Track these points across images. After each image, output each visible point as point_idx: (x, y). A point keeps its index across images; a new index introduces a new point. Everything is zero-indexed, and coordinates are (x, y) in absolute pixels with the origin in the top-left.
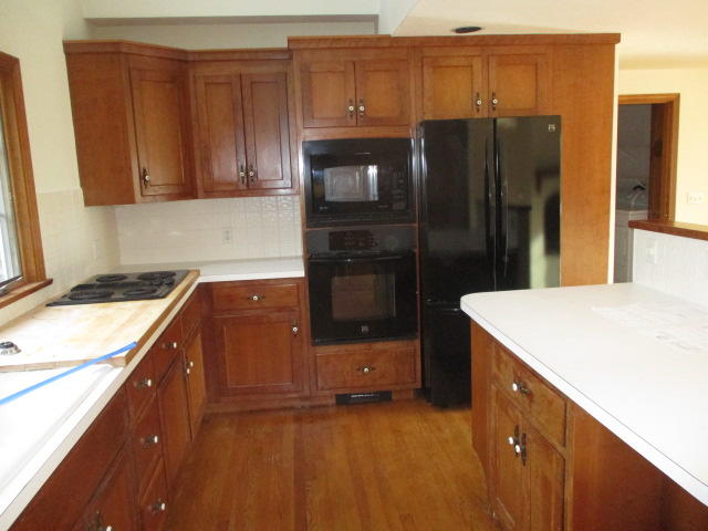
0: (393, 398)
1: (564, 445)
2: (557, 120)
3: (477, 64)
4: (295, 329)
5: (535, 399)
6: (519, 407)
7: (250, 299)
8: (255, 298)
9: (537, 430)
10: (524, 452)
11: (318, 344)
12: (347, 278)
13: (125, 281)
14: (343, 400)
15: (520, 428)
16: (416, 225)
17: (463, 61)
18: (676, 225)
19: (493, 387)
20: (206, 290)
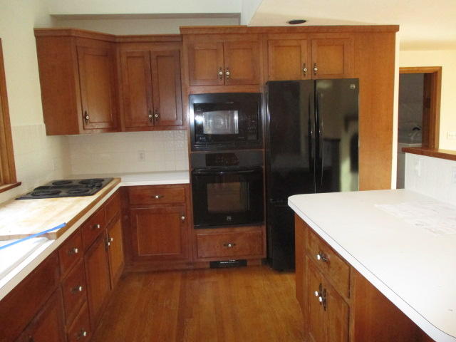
0: (248, 264)
1: (349, 297)
2: (356, 81)
3: (304, 44)
4: (183, 218)
5: (331, 265)
6: (322, 271)
7: (154, 197)
8: (157, 197)
9: (333, 287)
10: (324, 301)
11: (199, 228)
12: (224, 184)
13: (70, 184)
14: (215, 266)
15: (323, 285)
16: (263, 150)
17: (295, 43)
18: (440, 151)
19: (307, 257)
20: (124, 191)
